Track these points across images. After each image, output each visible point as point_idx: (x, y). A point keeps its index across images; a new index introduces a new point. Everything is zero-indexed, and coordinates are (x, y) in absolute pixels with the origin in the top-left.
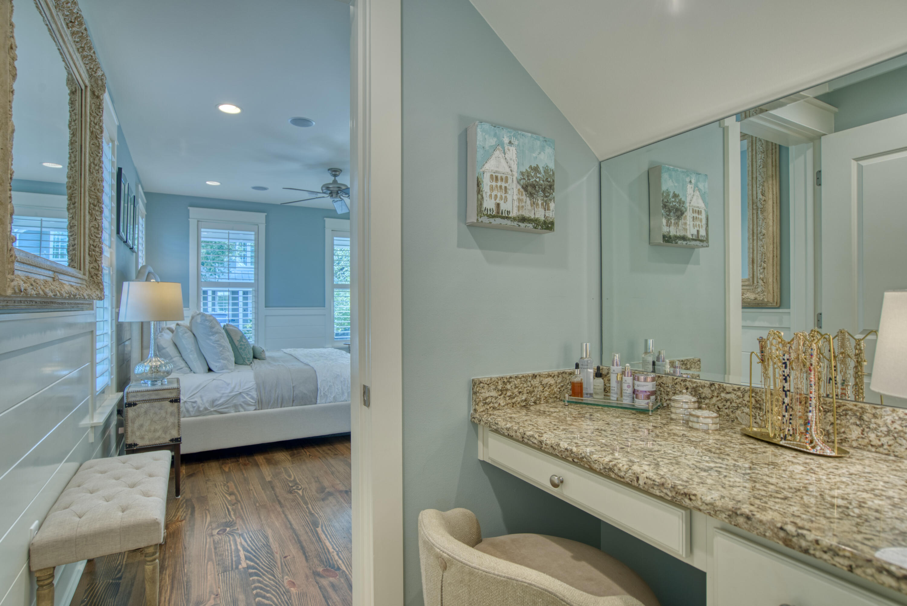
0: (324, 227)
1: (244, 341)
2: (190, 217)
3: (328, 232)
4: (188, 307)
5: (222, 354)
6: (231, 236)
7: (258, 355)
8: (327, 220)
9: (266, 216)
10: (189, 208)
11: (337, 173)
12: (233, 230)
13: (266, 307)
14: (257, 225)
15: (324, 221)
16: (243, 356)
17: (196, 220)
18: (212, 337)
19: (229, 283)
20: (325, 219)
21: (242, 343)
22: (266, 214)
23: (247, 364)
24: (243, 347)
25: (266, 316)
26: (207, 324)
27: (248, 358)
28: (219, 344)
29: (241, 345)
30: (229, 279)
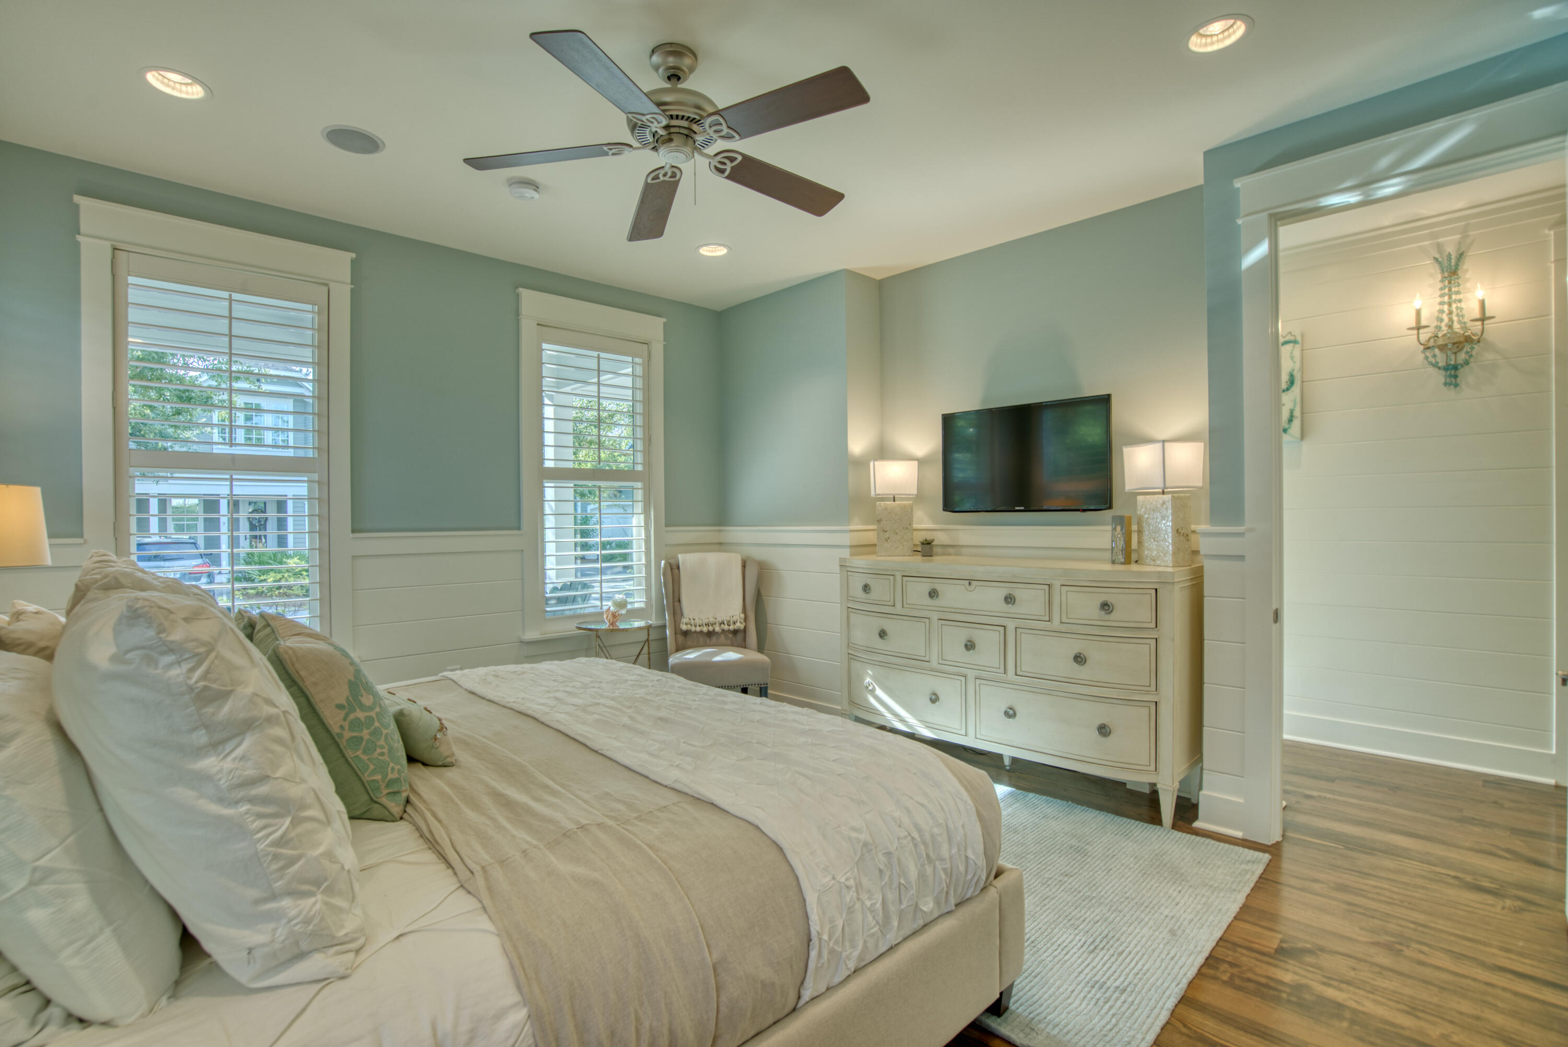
0: (517, 313)
1: (367, 700)
2: (83, 229)
3: (528, 328)
4: (81, 535)
5: (292, 861)
6: (238, 311)
7: (422, 749)
8: (524, 293)
9: (353, 262)
10: (77, 199)
11: (687, 61)
12: (244, 291)
13: (353, 531)
14: (326, 285)
15: (518, 296)
16: (366, 777)
17: (108, 244)
18: (209, 763)
19: (233, 456)
20: (521, 290)
21: (360, 715)
22: (354, 255)
23: (387, 818)
24: (365, 734)
25: (354, 557)
26: (176, 673)
27: (390, 783)
28: (265, 800)
29: (356, 725)
30: (231, 445)
